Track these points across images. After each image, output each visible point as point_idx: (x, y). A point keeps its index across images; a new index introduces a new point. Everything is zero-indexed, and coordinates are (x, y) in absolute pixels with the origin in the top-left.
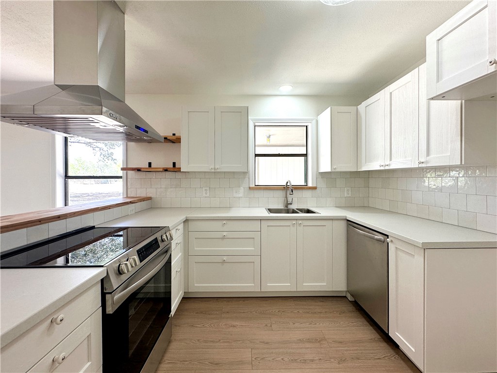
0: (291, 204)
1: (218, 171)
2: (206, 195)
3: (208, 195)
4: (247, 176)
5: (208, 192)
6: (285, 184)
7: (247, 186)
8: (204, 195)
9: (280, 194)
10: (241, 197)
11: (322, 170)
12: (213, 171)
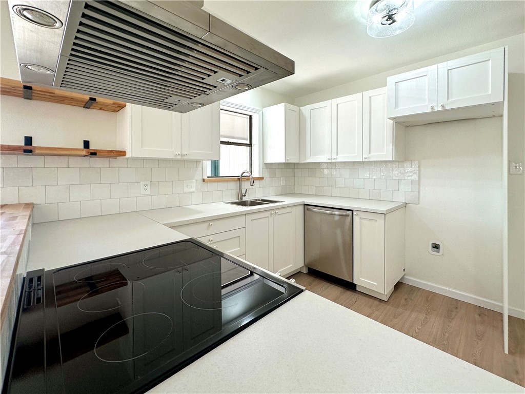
0: (245, 196)
1: (185, 158)
2: (146, 193)
3: (148, 192)
4: (200, 166)
5: (148, 187)
6: (240, 175)
7: (201, 178)
8: (143, 192)
9: (233, 186)
10: (194, 192)
11: (269, 160)
12: (179, 157)
